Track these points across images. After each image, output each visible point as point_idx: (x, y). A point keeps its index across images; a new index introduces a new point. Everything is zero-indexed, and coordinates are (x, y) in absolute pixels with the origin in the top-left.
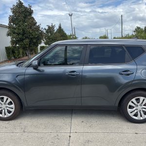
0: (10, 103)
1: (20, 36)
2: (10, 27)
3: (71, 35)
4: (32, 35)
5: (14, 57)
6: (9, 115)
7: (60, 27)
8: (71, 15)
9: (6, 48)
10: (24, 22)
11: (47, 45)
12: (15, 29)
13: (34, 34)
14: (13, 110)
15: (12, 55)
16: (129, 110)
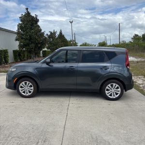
0: (31, 86)
1: (27, 41)
2: (18, 33)
3: (71, 41)
4: (38, 41)
5: (20, 59)
6: (30, 94)
7: (61, 33)
8: (71, 22)
9: (14, 51)
10: (31, 29)
11: (49, 50)
12: (23, 35)
13: (39, 40)
14: (32, 91)
15: (18, 58)
16: (107, 92)
